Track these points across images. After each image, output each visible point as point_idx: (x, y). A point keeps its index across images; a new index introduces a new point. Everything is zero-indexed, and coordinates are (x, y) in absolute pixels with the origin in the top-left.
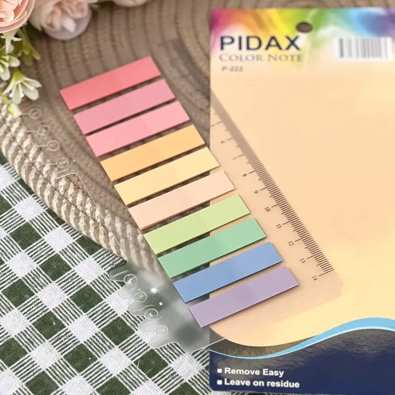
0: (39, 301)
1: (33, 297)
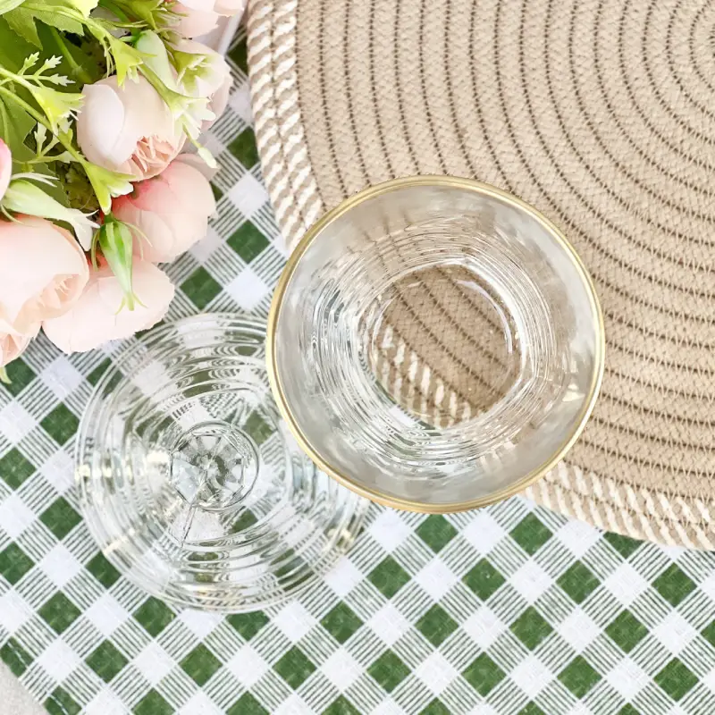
0: (324, 679)
1: (315, 673)
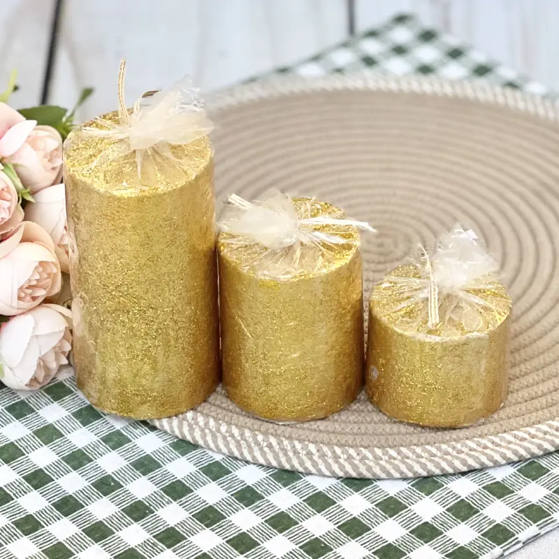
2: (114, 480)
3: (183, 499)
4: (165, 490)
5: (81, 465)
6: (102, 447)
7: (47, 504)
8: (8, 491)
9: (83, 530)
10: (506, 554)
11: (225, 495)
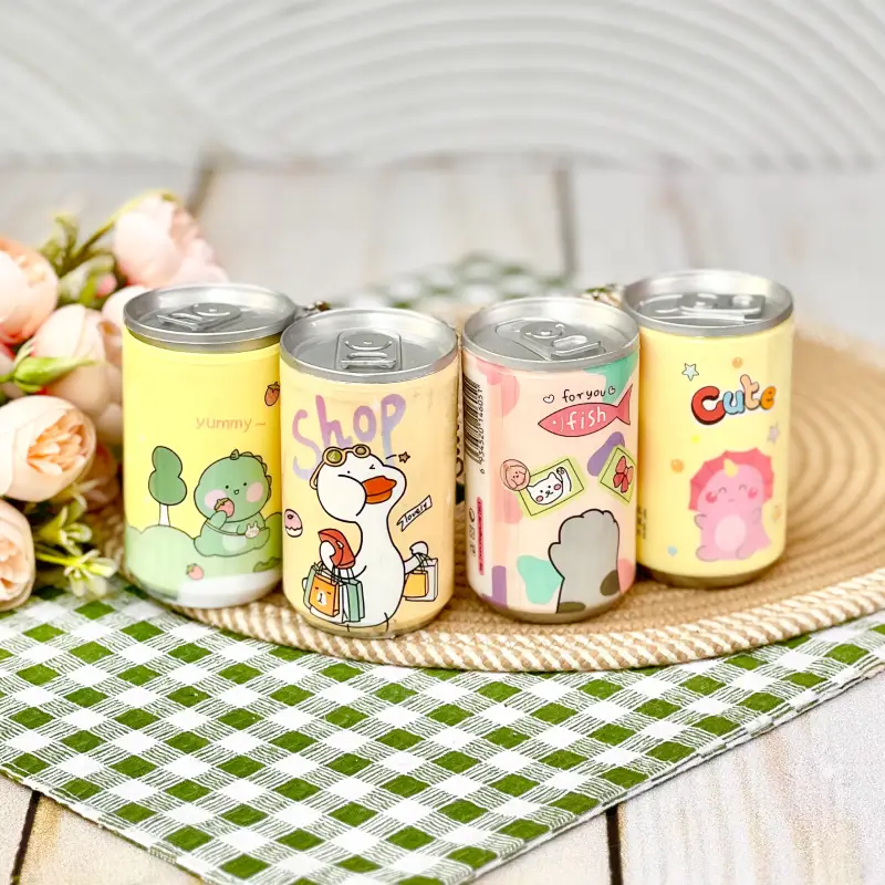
0: (170, 679)
1: (161, 677)
2: (197, 691)
3: (303, 703)
4: (273, 696)
5: (146, 679)
6: (173, 662)
7: (106, 719)
8: (45, 711)
9: (165, 742)
10: (776, 723)
11: (362, 694)
